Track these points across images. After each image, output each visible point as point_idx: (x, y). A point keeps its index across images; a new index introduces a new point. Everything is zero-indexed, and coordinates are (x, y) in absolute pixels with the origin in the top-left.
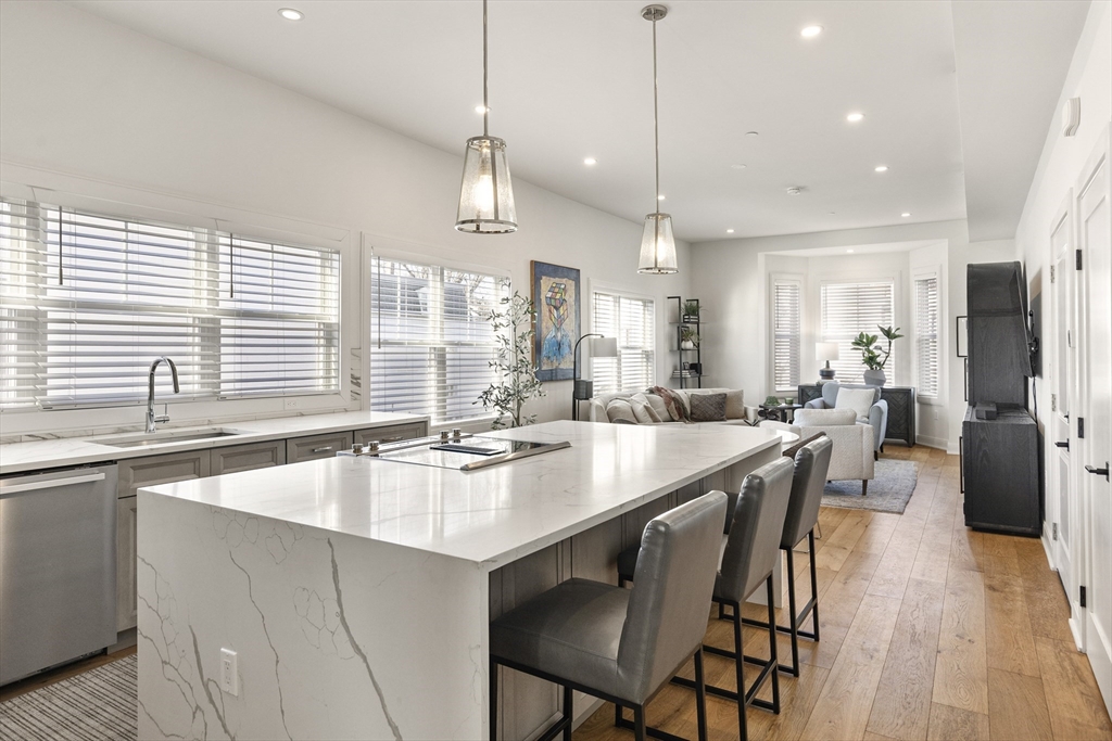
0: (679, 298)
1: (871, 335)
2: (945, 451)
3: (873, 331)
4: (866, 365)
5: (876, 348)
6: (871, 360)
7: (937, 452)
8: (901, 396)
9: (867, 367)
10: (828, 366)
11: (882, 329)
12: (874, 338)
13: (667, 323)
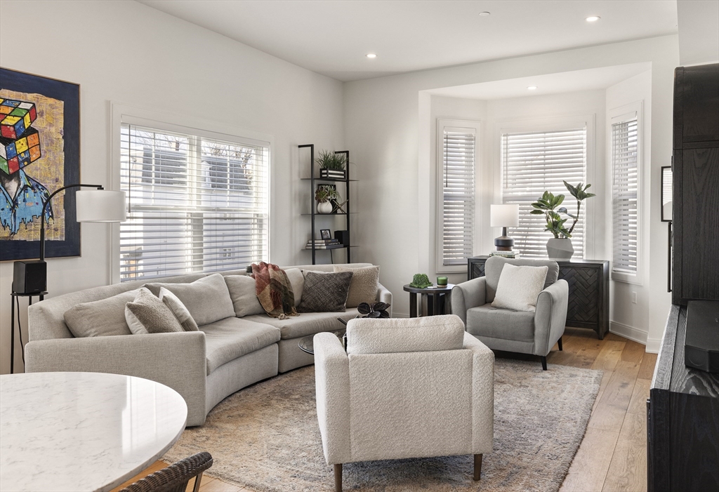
0: (312, 146)
1: (555, 194)
2: (644, 347)
3: (558, 190)
4: (549, 233)
5: (561, 210)
6: (555, 226)
7: (634, 347)
8: (590, 273)
9: (550, 235)
10: (505, 234)
11: (570, 187)
12: (560, 198)
13: (296, 178)
